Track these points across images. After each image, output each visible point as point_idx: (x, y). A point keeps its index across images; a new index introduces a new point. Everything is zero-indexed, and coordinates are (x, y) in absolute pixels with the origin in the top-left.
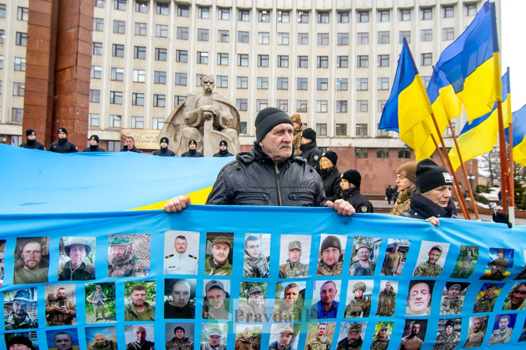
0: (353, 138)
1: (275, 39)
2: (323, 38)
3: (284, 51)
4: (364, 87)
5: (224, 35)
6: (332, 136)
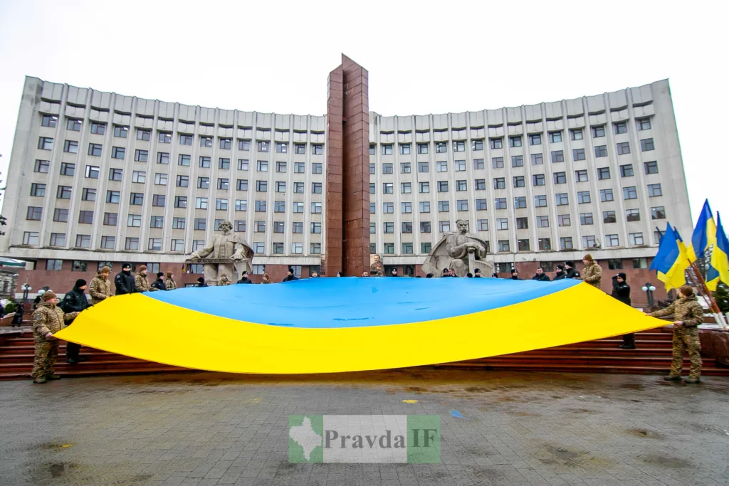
0: (537, 253)
1: (453, 167)
2: (498, 162)
3: (461, 176)
4: (543, 203)
5: (406, 166)
6: (515, 252)
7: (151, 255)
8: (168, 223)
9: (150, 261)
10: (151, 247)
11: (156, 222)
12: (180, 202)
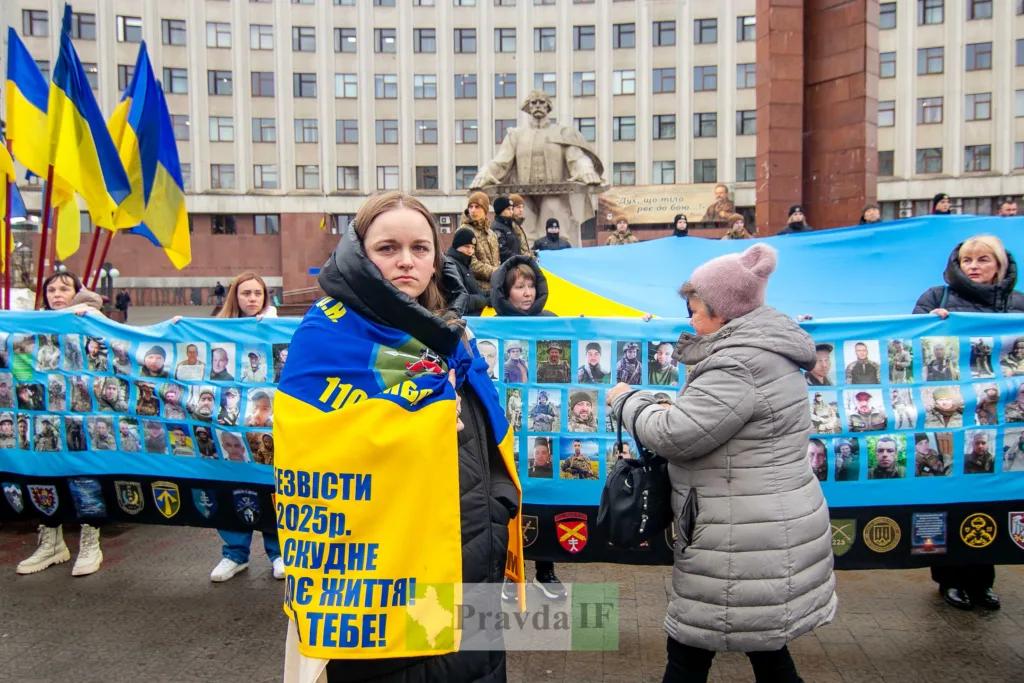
7: (261, 199)
8: (285, 131)
9: (262, 211)
10: (258, 184)
11: (262, 131)
12: (304, 84)
